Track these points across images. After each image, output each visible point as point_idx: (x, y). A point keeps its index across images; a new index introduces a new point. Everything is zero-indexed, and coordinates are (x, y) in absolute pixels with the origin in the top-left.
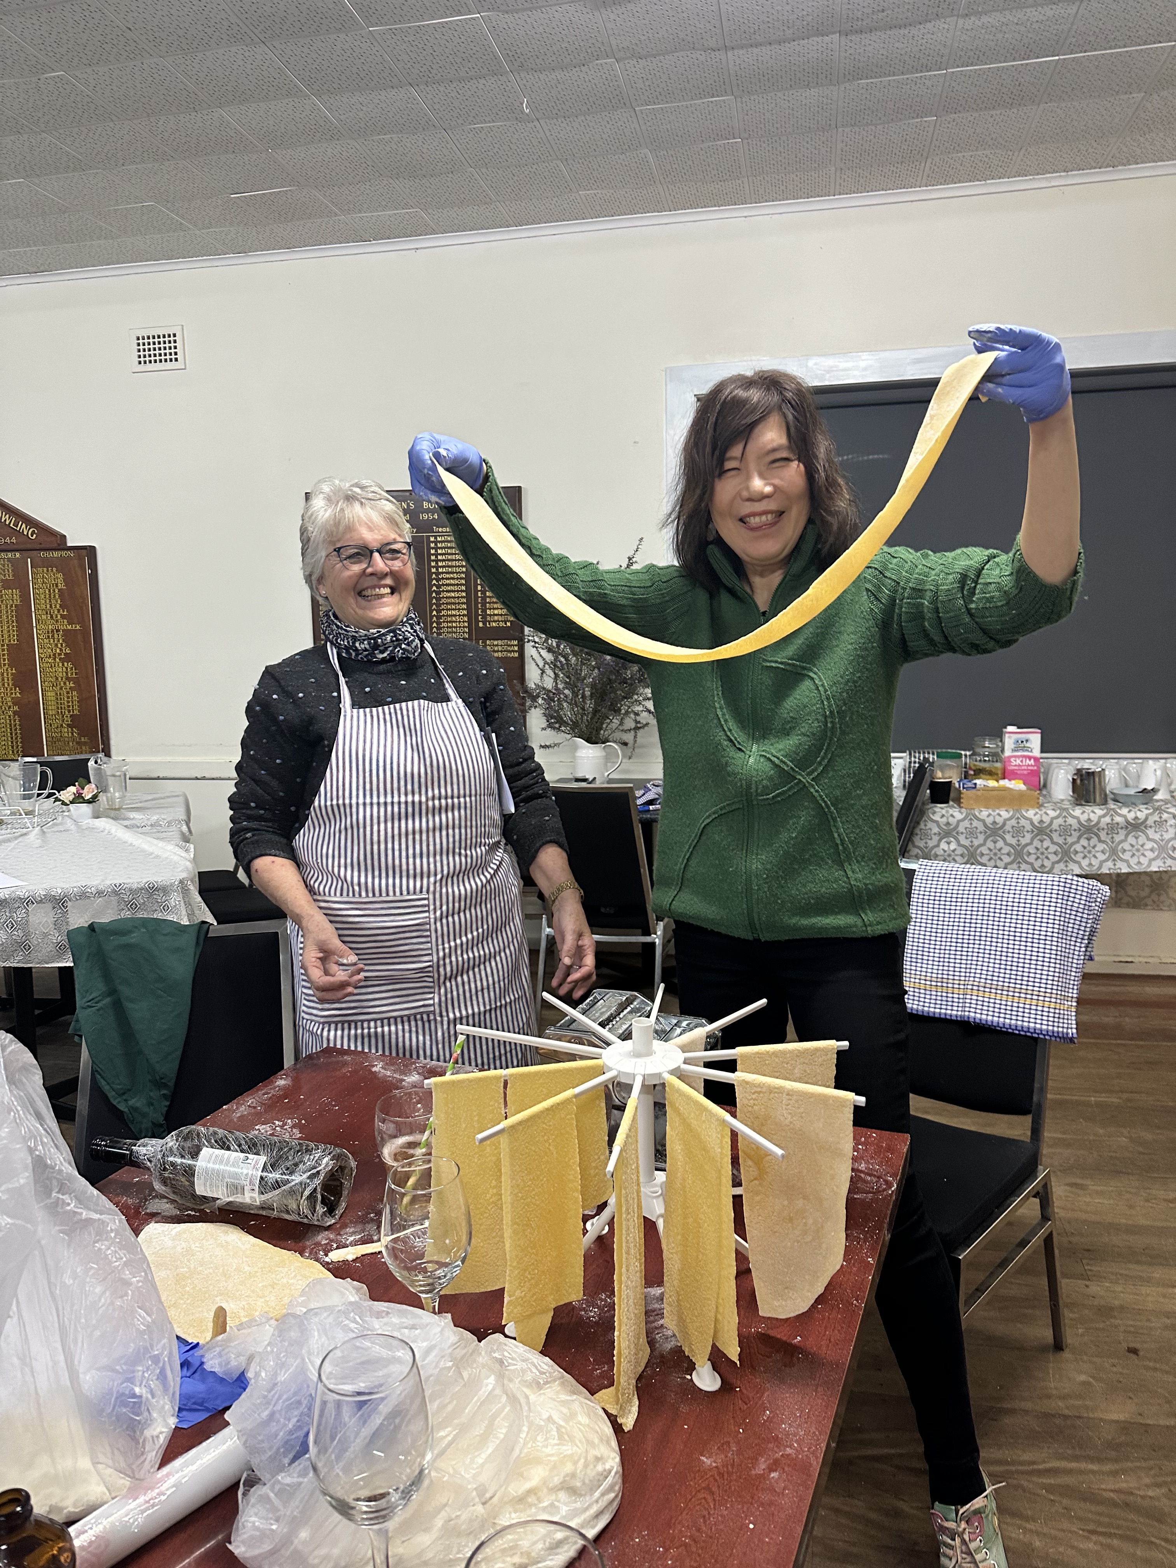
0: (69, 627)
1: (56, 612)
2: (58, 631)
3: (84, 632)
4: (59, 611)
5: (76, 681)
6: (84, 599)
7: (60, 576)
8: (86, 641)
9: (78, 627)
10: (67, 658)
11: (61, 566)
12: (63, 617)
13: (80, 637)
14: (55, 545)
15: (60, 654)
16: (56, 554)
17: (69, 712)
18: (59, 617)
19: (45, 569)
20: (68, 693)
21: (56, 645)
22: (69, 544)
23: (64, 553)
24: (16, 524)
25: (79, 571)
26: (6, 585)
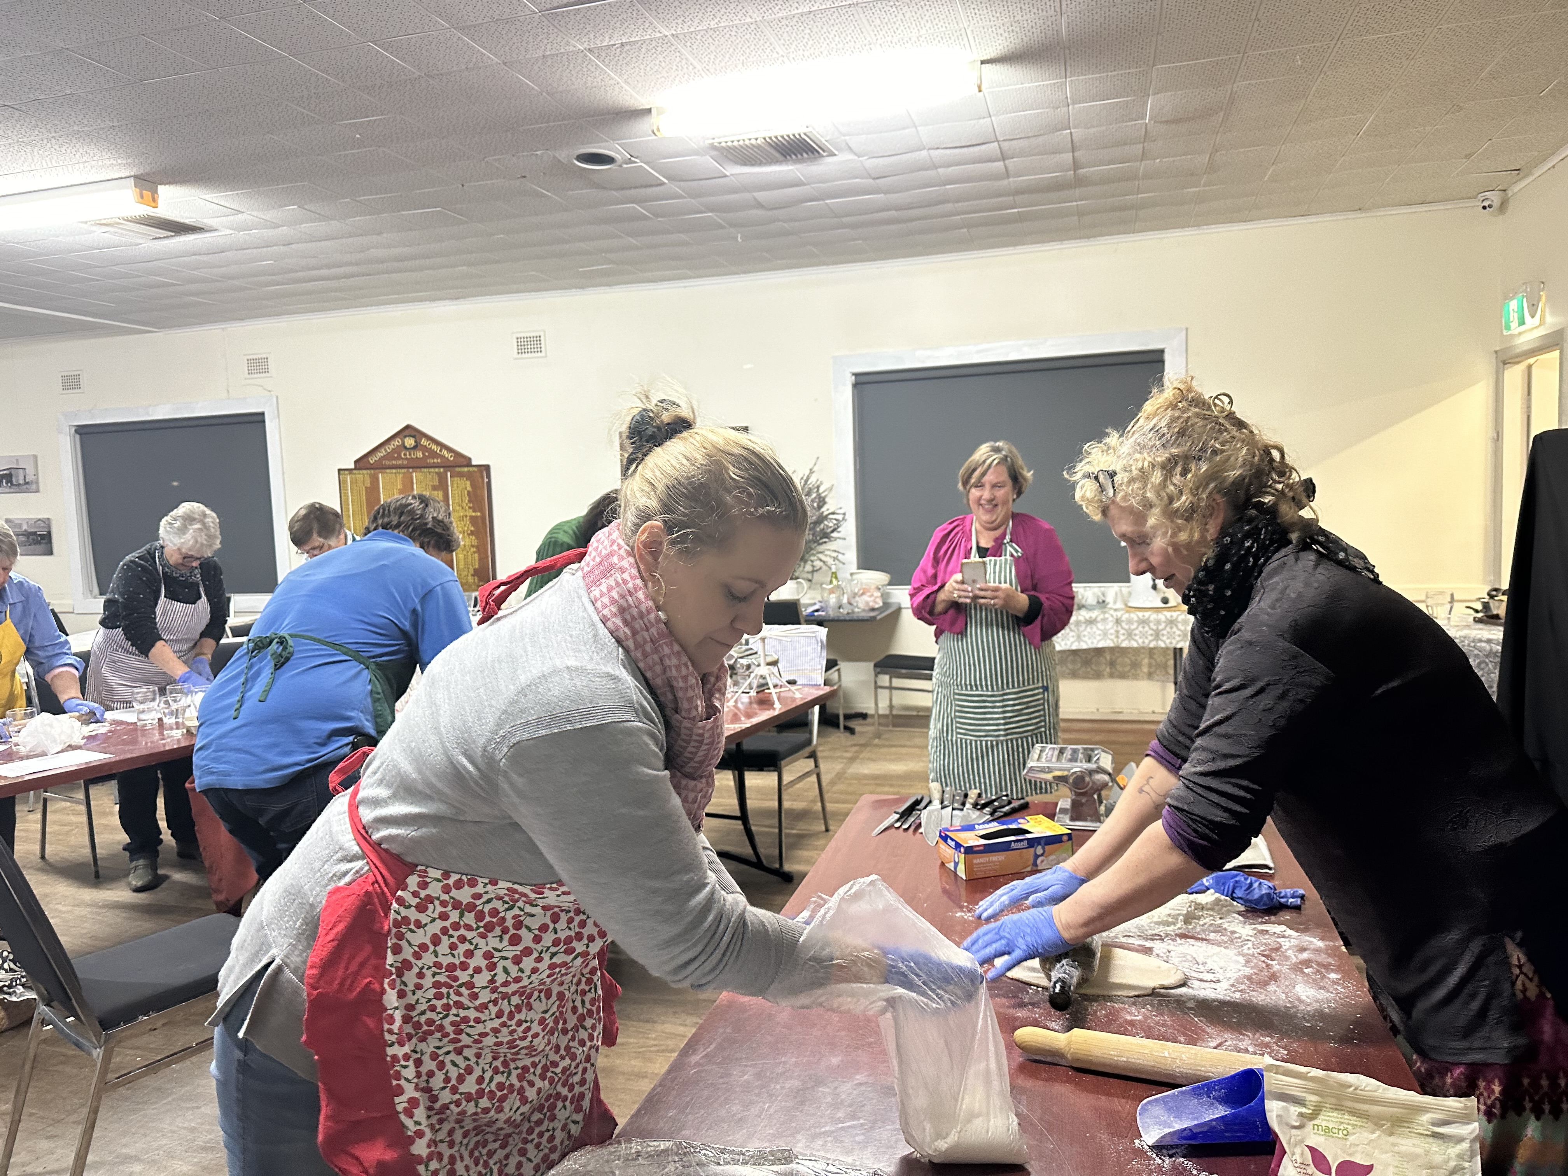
0: (473, 514)
2: (467, 516)
3: (482, 517)
4: (467, 504)
5: (477, 548)
7: (468, 483)
8: (484, 523)
9: (479, 514)
10: (472, 533)
12: (469, 508)
13: (480, 521)
15: (467, 531)
16: (466, 469)
17: (472, 566)
19: (459, 478)
20: (472, 555)
21: (466, 525)
22: (474, 463)
24: (441, 451)
25: (480, 479)
26: (434, 488)
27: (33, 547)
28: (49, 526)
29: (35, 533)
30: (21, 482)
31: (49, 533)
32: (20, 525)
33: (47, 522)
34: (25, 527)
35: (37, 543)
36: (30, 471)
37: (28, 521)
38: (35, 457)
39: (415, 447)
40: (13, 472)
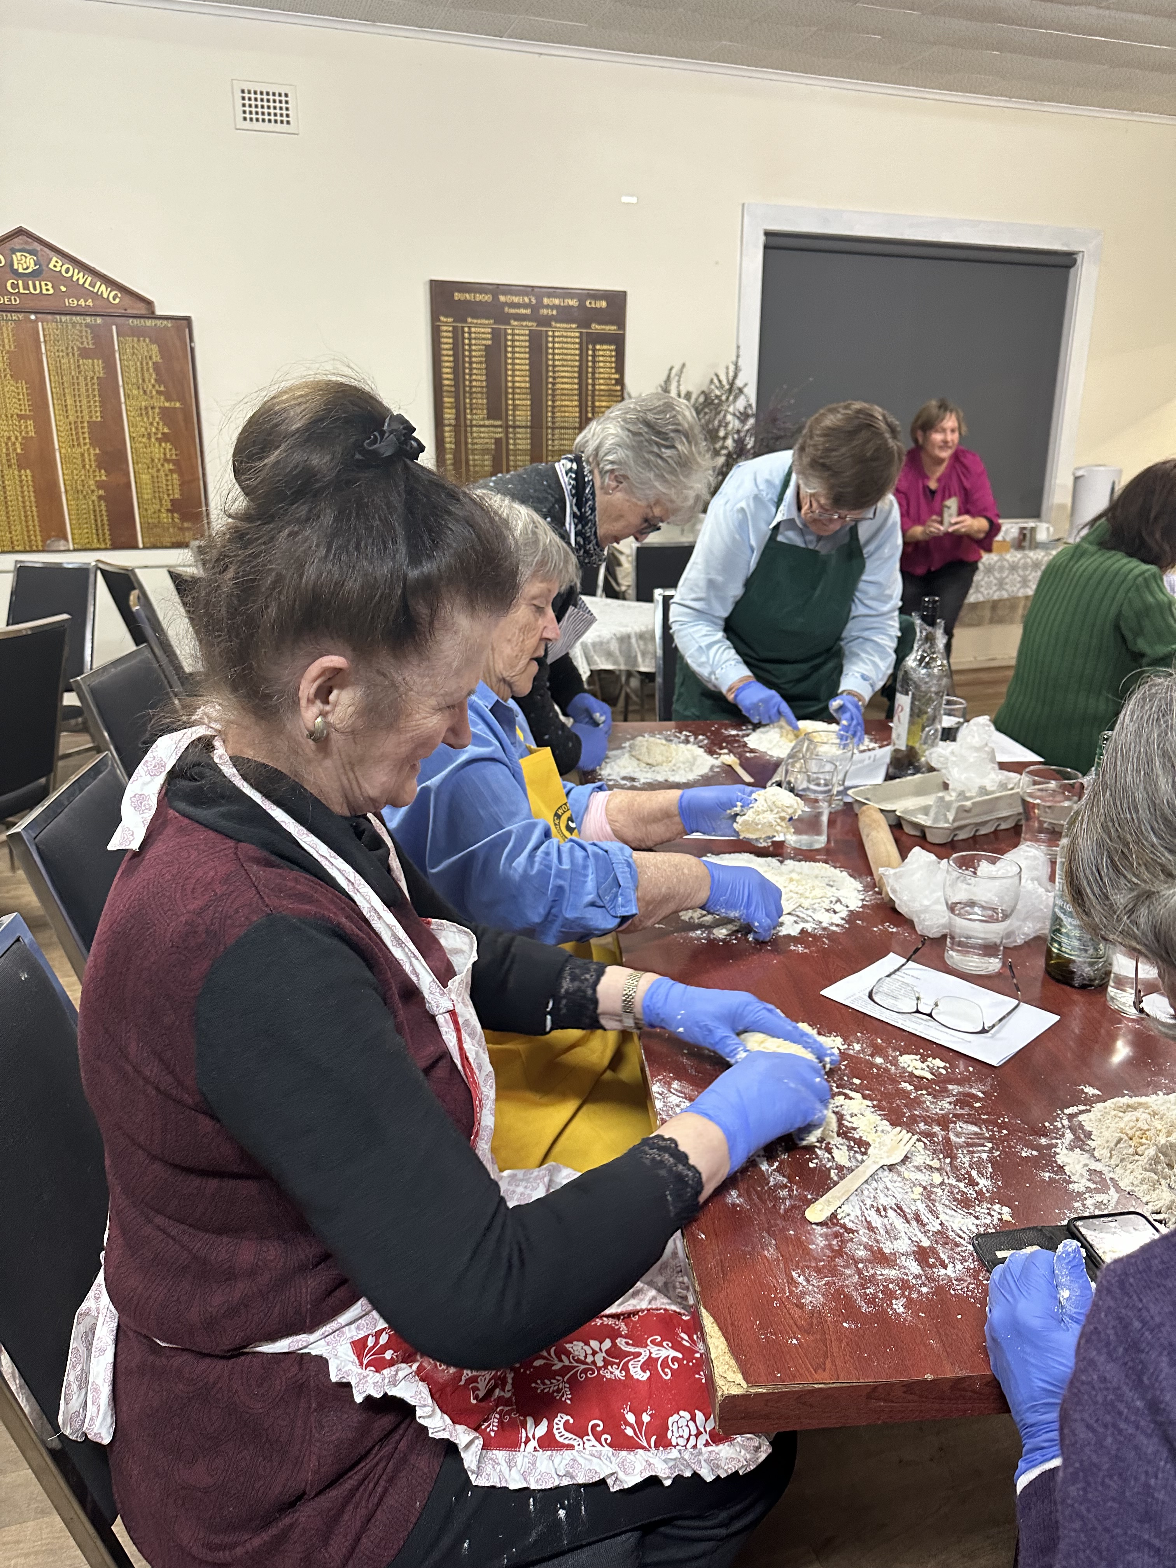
0: (167, 404)
1: (150, 387)
2: (153, 408)
3: (188, 411)
4: (154, 386)
5: (176, 463)
6: (185, 374)
7: (155, 347)
8: (189, 420)
9: (178, 405)
10: (165, 438)
11: (153, 336)
12: (158, 392)
13: (180, 417)
14: (144, 312)
15: (155, 434)
16: (149, 323)
17: (168, 495)
18: (154, 393)
19: (135, 339)
20: (166, 475)
21: (151, 424)
22: (160, 311)
23: (153, 322)
24: (93, 285)
25: (178, 343)
26: (85, 353)
39: (36, 274)
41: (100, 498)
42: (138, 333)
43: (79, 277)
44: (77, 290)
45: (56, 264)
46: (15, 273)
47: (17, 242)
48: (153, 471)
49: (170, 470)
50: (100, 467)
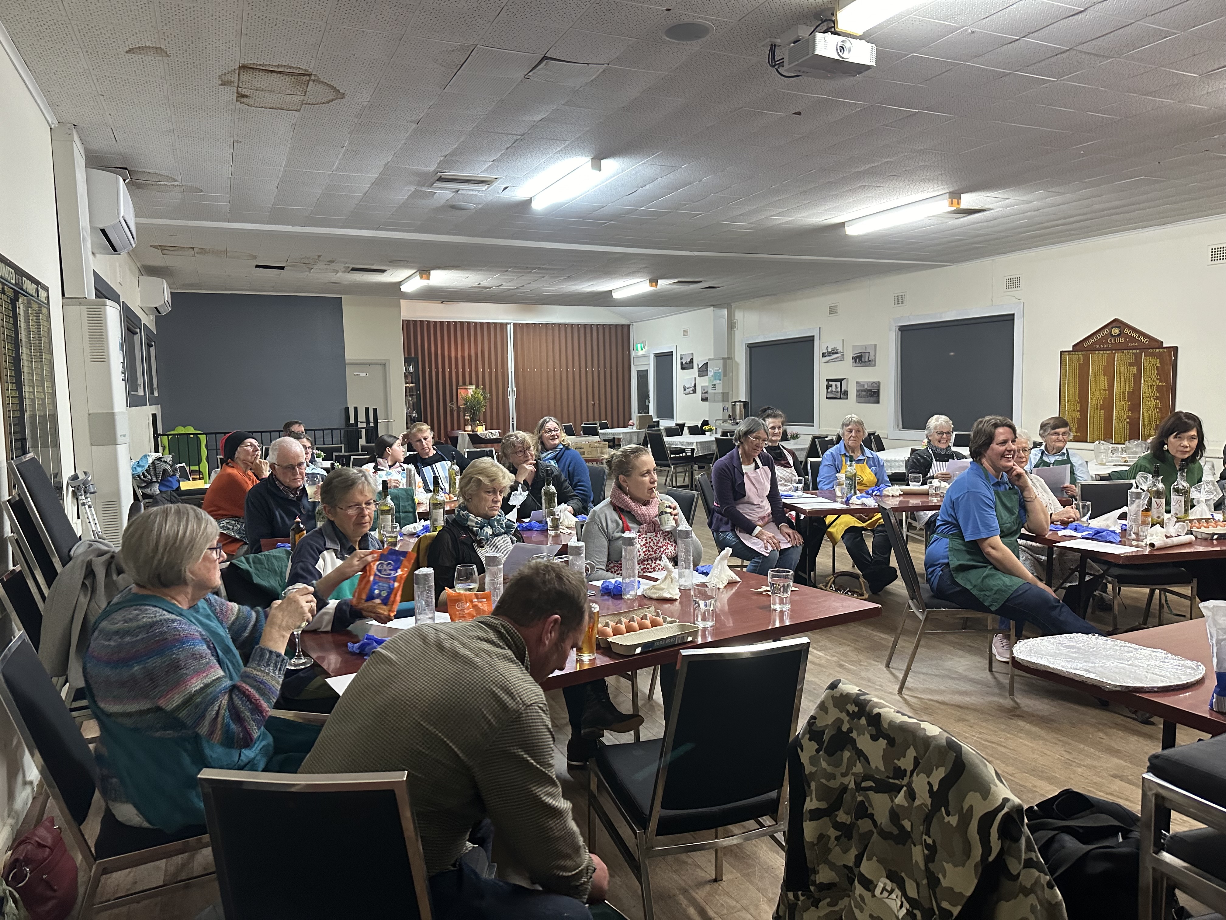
0: (1160, 384)
1: (1154, 377)
2: (1154, 385)
3: (1167, 387)
5: (1160, 409)
6: (1169, 371)
7: (1158, 360)
8: (1168, 390)
9: (1164, 384)
10: (1157, 398)
11: (1159, 356)
12: (1157, 379)
13: (1165, 389)
14: (1157, 346)
15: (1153, 396)
16: (1157, 350)
18: (1155, 379)
19: (1151, 357)
21: (1152, 392)
22: (1165, 345)
23: (1161, 350)
24: (1139, 337)
25: (1168, 358)
26: (1131, 364)
27: (869, 398)
28: (879, 387)
29: (871, 390)
30: (867, 360)
31: (879, 390)
32: (864, 386)
33: (878, 384)
34: (866, 387)
35: (872, 396)
36: (872, 354)
37: (868, 383)
38: (876, 345)
39: (1119, 335)
40: (863, 354)
41: (1127, 422)
42: (1153, 355)
43: (1134, 335)
44: (1133, 339)
45: (1126, 331)
46: (1112, 335)
47: (1114, 324)
48: (1150, 412)
49: (1157, 412)
50: (1129, 410)
